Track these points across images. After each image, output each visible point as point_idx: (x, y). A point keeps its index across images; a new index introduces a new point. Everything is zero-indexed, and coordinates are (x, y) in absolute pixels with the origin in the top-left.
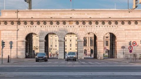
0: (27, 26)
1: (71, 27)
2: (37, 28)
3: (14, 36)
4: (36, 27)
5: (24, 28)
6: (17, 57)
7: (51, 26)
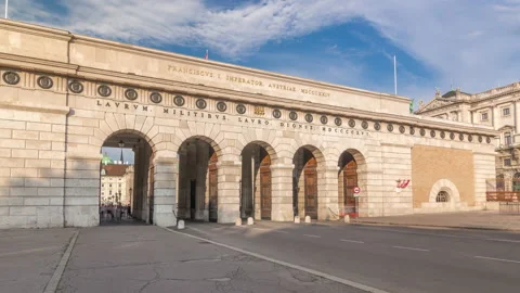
0: (112, 104)
1: (259, 122)
2: (148, 113)
3: (50, 137)
4: (145, 109)
5: (97, 108)
6: (65, 222)
7: (199, 113)
